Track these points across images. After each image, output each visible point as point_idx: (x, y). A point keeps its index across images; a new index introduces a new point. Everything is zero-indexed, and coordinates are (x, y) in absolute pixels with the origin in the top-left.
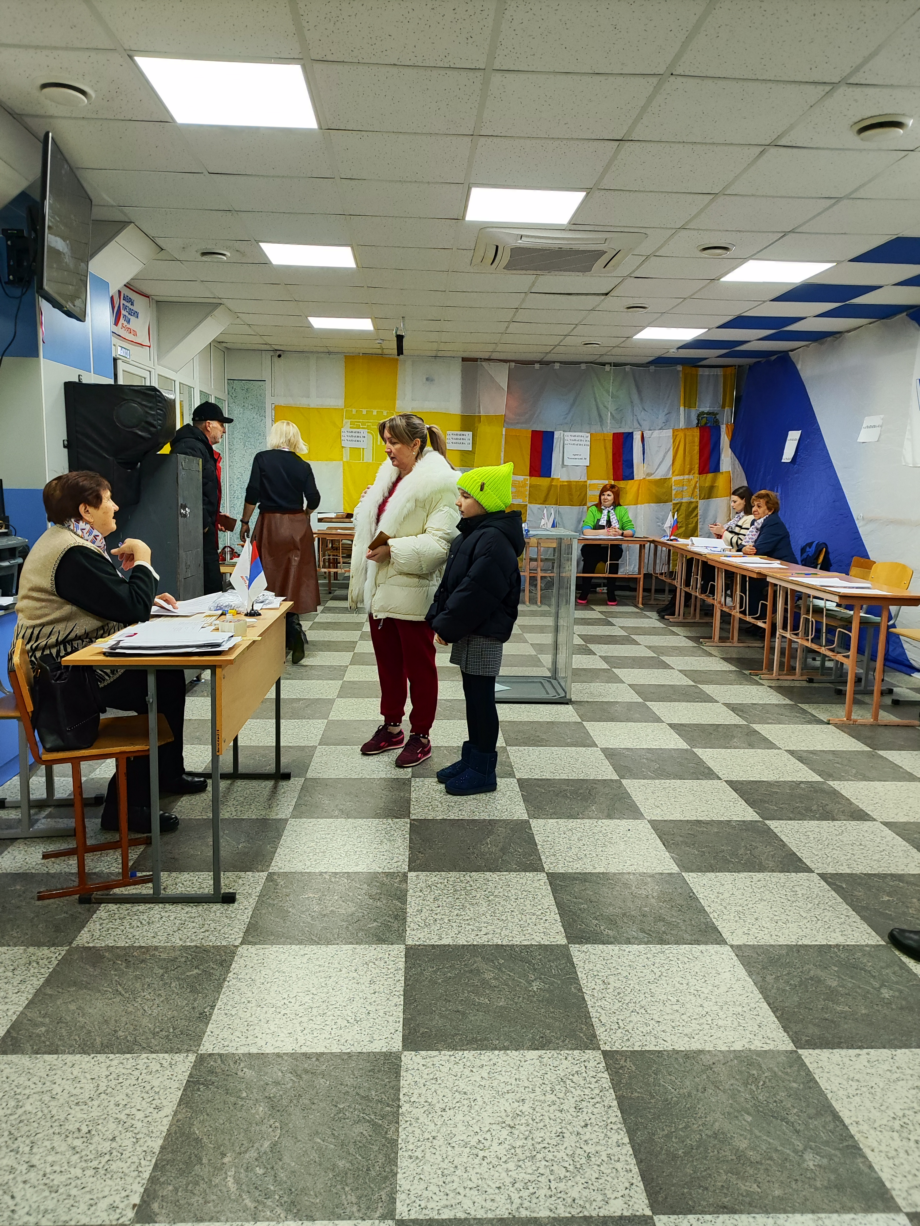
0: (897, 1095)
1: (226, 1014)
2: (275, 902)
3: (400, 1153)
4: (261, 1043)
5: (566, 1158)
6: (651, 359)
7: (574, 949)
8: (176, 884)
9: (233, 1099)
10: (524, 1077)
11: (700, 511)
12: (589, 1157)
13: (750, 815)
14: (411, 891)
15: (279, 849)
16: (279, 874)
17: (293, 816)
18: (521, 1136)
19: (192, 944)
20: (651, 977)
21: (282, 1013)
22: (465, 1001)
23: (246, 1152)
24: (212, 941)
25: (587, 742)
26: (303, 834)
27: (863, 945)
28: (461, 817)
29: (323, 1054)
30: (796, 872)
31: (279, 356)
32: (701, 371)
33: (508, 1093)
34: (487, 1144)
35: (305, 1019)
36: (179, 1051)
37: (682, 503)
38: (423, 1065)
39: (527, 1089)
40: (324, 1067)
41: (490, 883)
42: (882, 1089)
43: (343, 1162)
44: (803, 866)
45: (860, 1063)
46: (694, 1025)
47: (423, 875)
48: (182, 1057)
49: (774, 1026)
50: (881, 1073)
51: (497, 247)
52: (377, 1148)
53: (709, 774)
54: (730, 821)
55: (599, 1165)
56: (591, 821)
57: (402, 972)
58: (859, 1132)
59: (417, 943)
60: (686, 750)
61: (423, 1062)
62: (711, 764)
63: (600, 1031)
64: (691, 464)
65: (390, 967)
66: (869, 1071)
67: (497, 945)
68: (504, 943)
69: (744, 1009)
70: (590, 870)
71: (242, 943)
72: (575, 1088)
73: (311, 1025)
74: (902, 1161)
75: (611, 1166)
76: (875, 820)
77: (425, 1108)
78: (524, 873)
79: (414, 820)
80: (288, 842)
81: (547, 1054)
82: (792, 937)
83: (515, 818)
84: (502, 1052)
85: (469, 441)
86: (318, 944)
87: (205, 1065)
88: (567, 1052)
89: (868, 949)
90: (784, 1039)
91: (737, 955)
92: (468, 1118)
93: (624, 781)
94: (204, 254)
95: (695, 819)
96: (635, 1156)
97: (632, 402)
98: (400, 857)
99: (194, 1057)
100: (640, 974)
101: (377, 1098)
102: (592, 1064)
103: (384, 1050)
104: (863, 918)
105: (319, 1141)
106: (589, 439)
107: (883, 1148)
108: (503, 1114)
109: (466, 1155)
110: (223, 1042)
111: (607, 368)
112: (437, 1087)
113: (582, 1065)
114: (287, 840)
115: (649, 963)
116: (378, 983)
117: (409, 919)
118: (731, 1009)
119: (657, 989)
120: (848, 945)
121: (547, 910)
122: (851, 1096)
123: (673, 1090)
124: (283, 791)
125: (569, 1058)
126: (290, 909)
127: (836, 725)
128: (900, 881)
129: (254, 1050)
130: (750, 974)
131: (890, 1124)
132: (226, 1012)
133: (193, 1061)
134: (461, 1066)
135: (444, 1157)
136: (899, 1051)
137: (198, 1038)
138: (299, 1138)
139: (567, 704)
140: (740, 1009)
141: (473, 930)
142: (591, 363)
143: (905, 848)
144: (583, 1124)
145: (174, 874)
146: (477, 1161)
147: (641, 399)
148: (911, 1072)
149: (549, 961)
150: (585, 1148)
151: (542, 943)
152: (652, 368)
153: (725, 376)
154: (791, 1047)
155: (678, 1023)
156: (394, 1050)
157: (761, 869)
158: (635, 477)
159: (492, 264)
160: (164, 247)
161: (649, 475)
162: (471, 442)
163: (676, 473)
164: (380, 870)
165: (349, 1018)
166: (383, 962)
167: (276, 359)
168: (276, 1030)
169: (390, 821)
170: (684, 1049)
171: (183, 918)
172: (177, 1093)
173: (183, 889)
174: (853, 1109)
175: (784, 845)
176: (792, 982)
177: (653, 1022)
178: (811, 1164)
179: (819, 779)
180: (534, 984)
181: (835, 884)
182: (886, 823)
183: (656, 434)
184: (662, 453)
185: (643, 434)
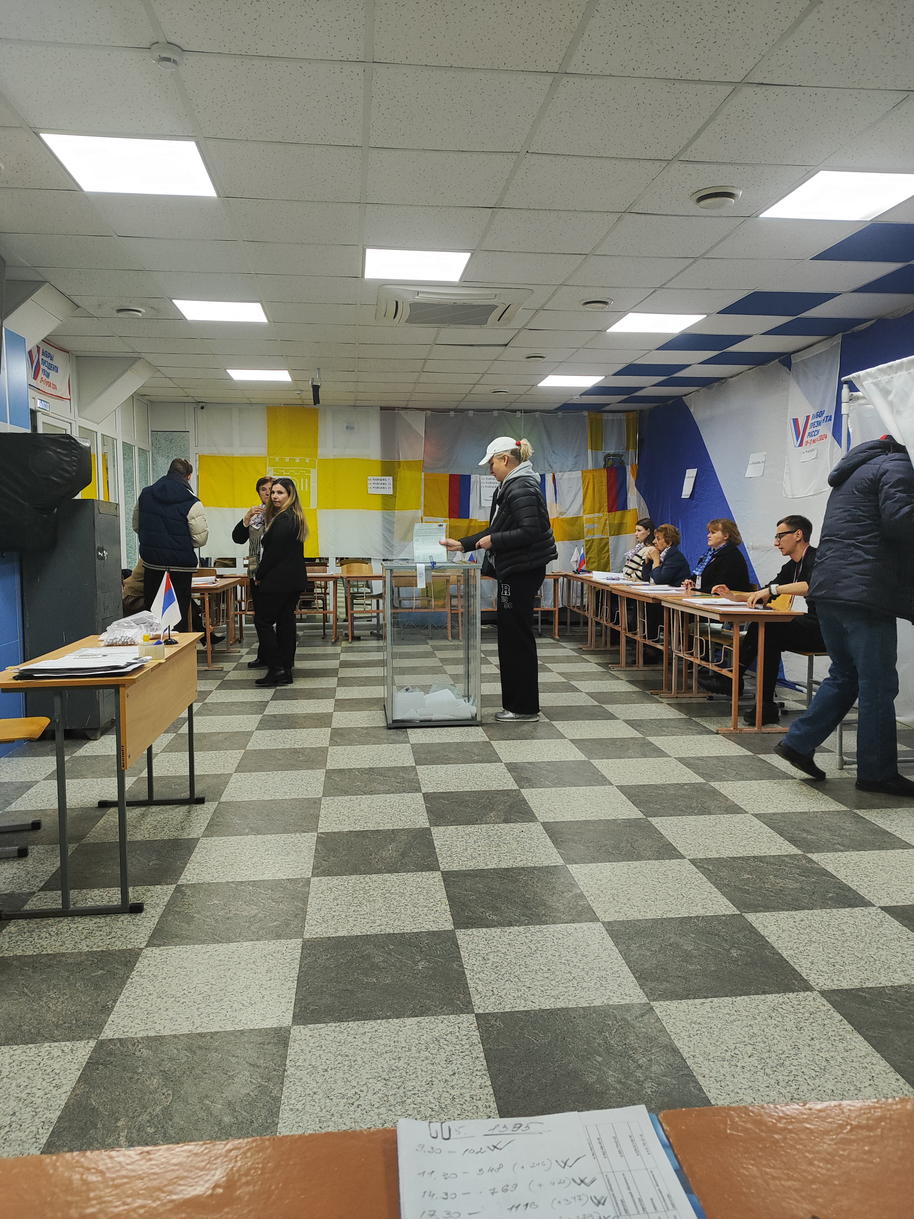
0: (732, 1032)
1: (128, 1006)
2: (182, 909)
3: (282, 1107)
4: (158, 1027)
5: (432, 1100)
6: (559, 405)
7: (461, 934)
8: (86, 900)
9: (129, 1075)
10: (402, 1040)
11: (611, 547)
12: (454, 1098)
13: (635, 813)
14: (312, 893)
15: (188, 865)
16: (187, 886)
17: (204, 836)
18: (395, 1086)
19: (99, 949)
20: (528, 952)
21: (181, 1002)
22: (354, 982)
23: (139, 1116)
24: (119, 945)
25: (492, 758)
26: (213, 849)
27: (720, 916)
28: (366, 829)
29: (218, 1032)
30: (670, 859)
31: (202, 408)
32: (605, 416)
33: (386, 1053)
34: (362, 1095)
35: (203, 1005)
36: (81, 1039)
37: (593, 540)
38: (310, 1036)
39: (404, 1049)
40: (217, 1043)
41: (388, 883)
42: (720, 1029)
43: (229, 1118)
44: (677, 853)
45: (704, 1009)
46: (561, 988)
47: (324, 879)
48: (83, 1043)
49: (632, 985)
50: (721, 1016)
51: (397, 302)
52: (261, 1105)
53: (603, 781)
54: (616, 820)
55: (461, 1105)
56: (488, 826)
57: (297, 962)
58: (695, 1063)
59: (314, 937)
60: (584, 761)
61: (310, 1033)
62: (605, 772)
63: (476, 999)
64: (600, 503)
65: (286, 958)
66: (710, 1015)
67: (389, 934)
68: (396, 932)
69: (608, 973)
70: (482, 866)
71: (146, 946)
72: (447, 1045)
73: (208, 1009)
74: (728, 1083)
75: (472, 1104)
76: (747, 813)
77: (309, 1070)
78: (420, 873)
79: (321, 833)
80: (198, 857)
81: (424, 1020)
82: (658, 912)
83: (417, 827)
84: (385, 1020)
85: (390, 486)
86: (220, 942)
87: (105, 1048)
88: (444, 1017)
89: (724, 918)
90: (640, 994)
91: (607, 930)
92: (347, 1075)
93: (522, 791)
94: (119, 311)
95: (585, 819)
96: (495, 1095)
97: (543, 446)
98: (305, 865)
99: (95, 1043)
100: (517, 950)
101: (265, 1065)
102: (466, 1024)
103: (275, 1026)
104: (724, 894)
105: (207, 1102)
107: (714, 1074)
108: (380, 1070)
109: (343, 1105)
110: (123, 1029)
111: (518, 414)
112: (321, 1052)
113: (456, 1026)
114: (196, 856)
115: (527, 941)
116: (274, 971)
117: (308, 917)
118: (596, 973)
119: (531, 961)
120: (707, 916)
121: (439, 903)
122: (692, 1036)
123: (535, 1041)
124: (196, 814)
125: (445, 1022)
126: (196, 915)
127: (724, 735)
128: (760, 861)
129: (152, 1034)
130: (617, 944)
131: (723, 1055)
132: (128, 1004)
133: (93, 1046)
134: (345, 1034)
135: (323, 1107)
136: (739, 998)
137: (100, 1027)
138: (190, 1102)
139: (478, 726)
140: (603, 973)
141: (368, 923)
142: (503, 410)
143: (770, 835)
144: (451, 1073)
145: (84, 891)
146: (352, 1108)
147: (551, 444)
148: (747, 1014)
149: (435, 944)
150: (451, 1092)
151: (431, 930)
152: (560, 414)
153: (628, 420)
154: (645, 1000)
155: (547, 988)
156: (284, 1025)
157: (639, 858)
159: (394, 317)
160: (80, 305)
161: (562, 514)
163: (586, 512)
164: (285, 877)
165: (244, 1002)
166: (280, 953)
167: (199, 411)
168: (174, 1016)
169: (298, 835)
170: (549, 1008)
171: (91, 928)
172: (76, 1073)
173: (93, 903)
174: (692, 1046)
175: (662, 837)
176: (653, 949)
177: (524, 988)
178: (649, 1091)
179: (701, 780)
180: (419, 964)
181: (703, 867)
182: (757, 814)
183: (566, 475)
184: (573, 493)
185: (554, 476)
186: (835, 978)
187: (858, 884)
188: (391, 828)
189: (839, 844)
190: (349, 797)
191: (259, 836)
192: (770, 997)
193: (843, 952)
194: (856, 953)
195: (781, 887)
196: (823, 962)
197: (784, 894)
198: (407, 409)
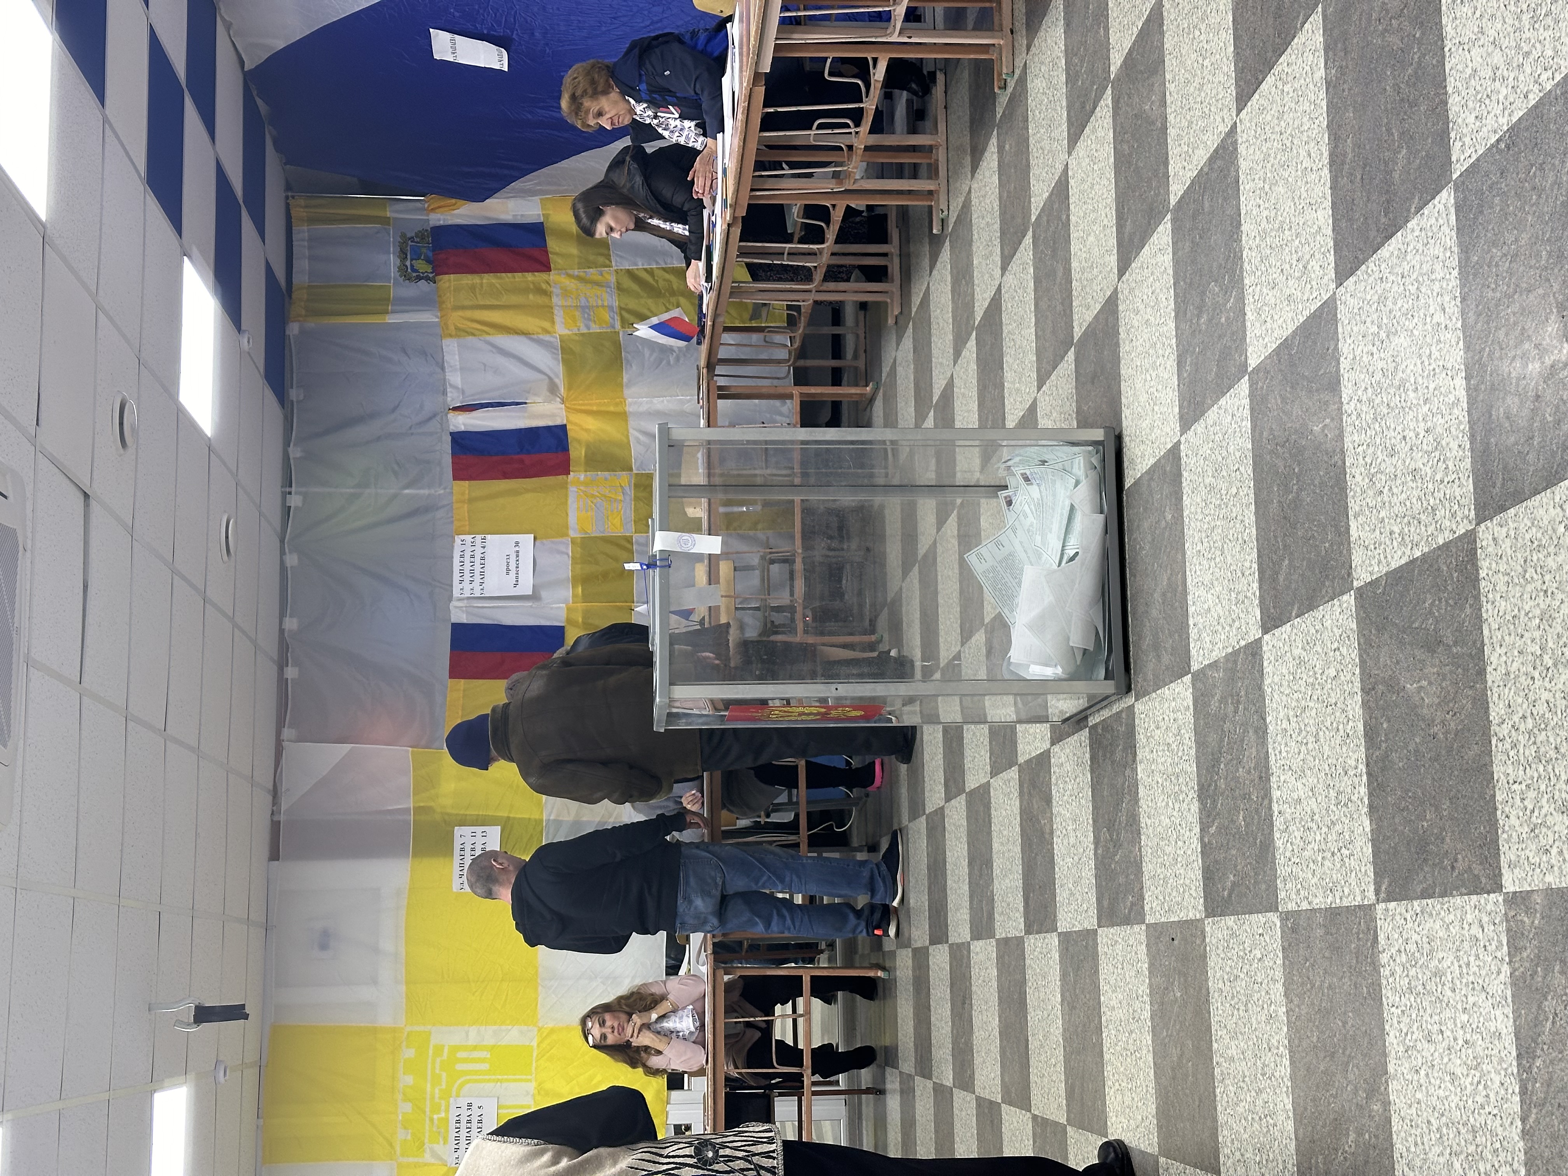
6: (270, 395)
13: (1311, 35)
28: (1362, 768)
32: (300, 278)
37: (621, 308)
41: (1513, 669)
54: (1328, 84)
56: (1348, 430)
60: (1174, 221)
62: (1202, 156)
64: (525, 291)
79: (1377, 892)
83: (1354, 626)
95: (1326, 171)
98: (1469, 918)
106: (468, 538)
111: (295, 501)
142: (282, 541)
147: (372, 416)
152: (294, 394)
153: (312, 221)
158: (558, 422)
161: (553, 389)
162: (479, 832)
163: (547, 325)
164: (1506, 969)
169: (1384, 958)
183: (455, 378)
184: (501, 360)
185: (455, 409)
188: (1359, 698)
190: (1277, 835)
191: (1391, 1068)
198: (275, 793)
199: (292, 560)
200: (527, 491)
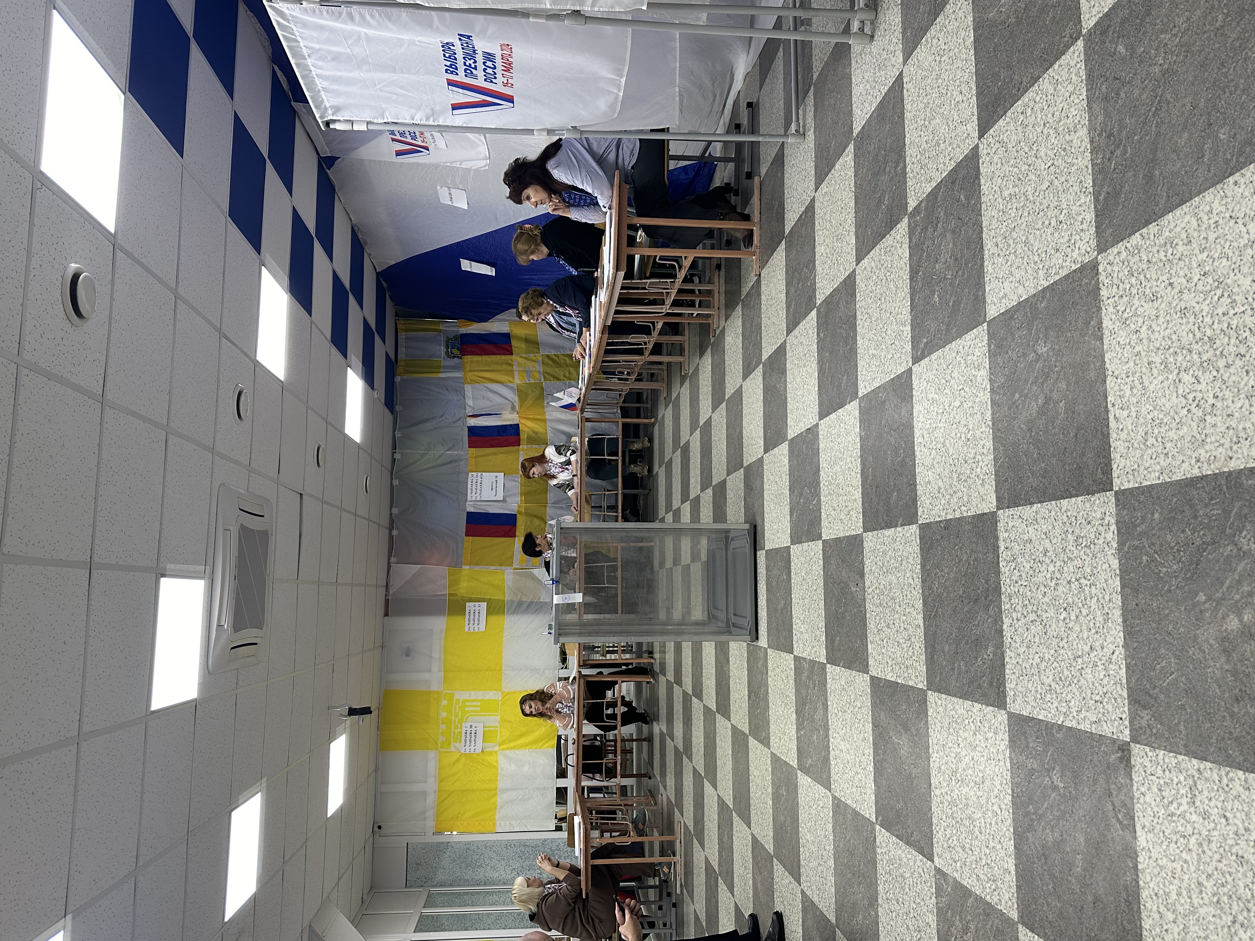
0: (1160, 394)
6: (387, 411)
7: (1014, 706)
10: (1171, 865)
11: (553, 353)
13: (853, 410)
14: (955, 875)
20: (1039, 627)
22: (1080, 887)
25: (785, 556)
27: (990, 351)
28: (869, 758)
30: (912, 388)
31: (380, 827)
32: (401, 355)
33: (1190, 898)
37: (543, 372)
41: (943, 768)
42: (1155, 408)
44: (905, 376)
45: (1125, 420)
46: (1093, 604)
47: (937, 848)
49: (1088, 505)
50: (1135, 400)
53: (813, 433)
54: (862, 438)
56: (868, 601)
58: (1208, 463)
59: (1016, 906)
60: (789, 447)
62: (803, 427)
63: (1107, 731)
64: (501, 364)
66: (1134, 414)
67: (1013, 803)
68: (1010, 792)
69: (1070, 531)
70: (921, 633)
72: (1179, 804)
76: (855, 271)
78: (927, 717)
79: (877, 819)
83: (869, 691)
85: (477, 606)
88: (1135, 788)
89: (992, 347)
90: (1101, 500)
93: (825, 537)
97: (435, 428)
98: (918, 863)
104: (960, 335)
106: (475, 474)
107: (1227, 442)
111: (397, 456)
113: (1150, 777)
117: (988, 899)
121: (970, 713)
122: (1166, 452)
125: (1142, 790)
128: (917, 273)
130: (1029, 502)
131: (1195, 418)
136: (1107, 366)
140: (1070, 537)
141: (997, 823)
142: (392, 474)
143: (883, 251)
144: (1224, 820)
147: (432, 418)
148: (1132, 363)
149: (1028, 747)
151: (1007, 743)
152: (398, 408)
153: (407, 330)
154: (1110, 496)
155: (1092, 624)
157: (910, 428)
158: (516, 423)
159: (256, 644)
161: (513, 408)
162: (477, 604)
163: (511, 379)
164: (934, 899)
167: (383, 831)
169: (878, 850)
170: (1122, 634)
174: (1182, 458)
175: (883, 387)
177: (1092, 655)
179: (814, 314)
180: (1056, 783)
181: (923, 350)
182: (857, 259)
183: (470, 402)
184: (490, 395)
185: (470, 416)
186: (1078, 226)
187: (948, 158)
188: (871, 725)
189: (896, 167)
190: (831, 758)
192: (1106, 323)
193: (1041, 204)
194: (1044, 187)
195: (950, 257)
196: (1056, 235)
197: (961, 258)
198: (387, 586)
199: (396, 482)
200: (502, 453)
